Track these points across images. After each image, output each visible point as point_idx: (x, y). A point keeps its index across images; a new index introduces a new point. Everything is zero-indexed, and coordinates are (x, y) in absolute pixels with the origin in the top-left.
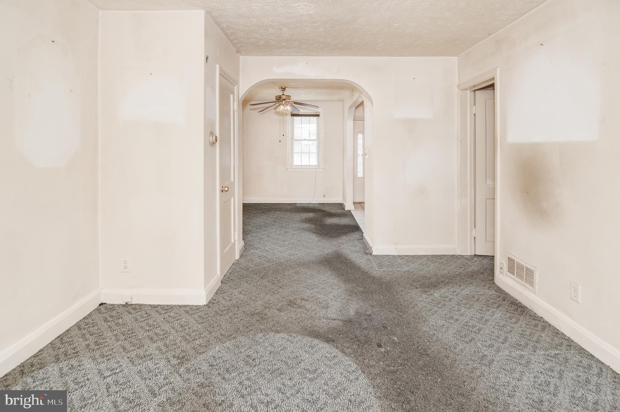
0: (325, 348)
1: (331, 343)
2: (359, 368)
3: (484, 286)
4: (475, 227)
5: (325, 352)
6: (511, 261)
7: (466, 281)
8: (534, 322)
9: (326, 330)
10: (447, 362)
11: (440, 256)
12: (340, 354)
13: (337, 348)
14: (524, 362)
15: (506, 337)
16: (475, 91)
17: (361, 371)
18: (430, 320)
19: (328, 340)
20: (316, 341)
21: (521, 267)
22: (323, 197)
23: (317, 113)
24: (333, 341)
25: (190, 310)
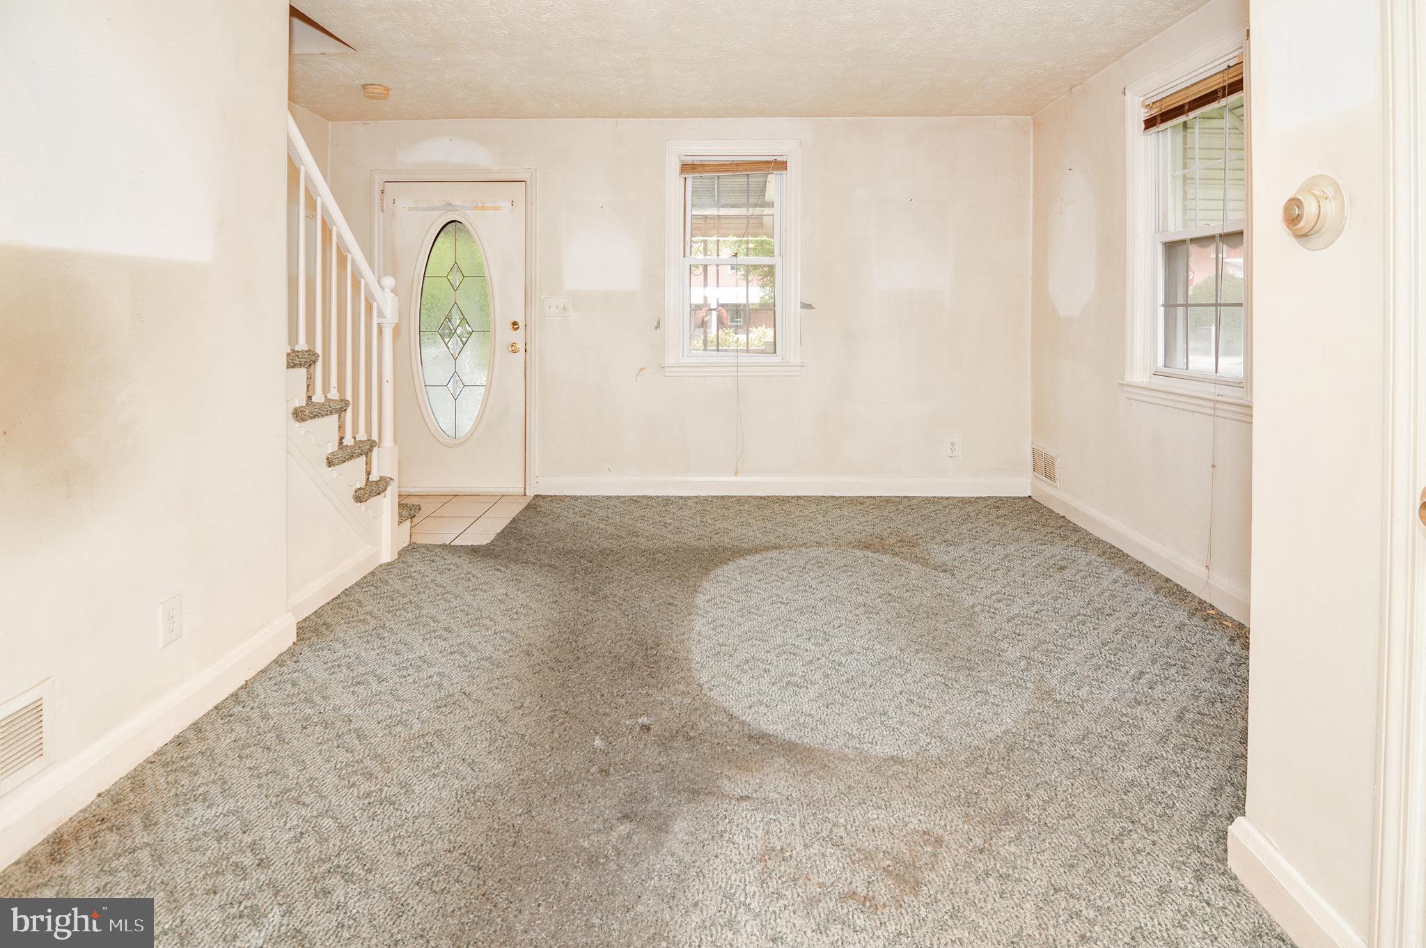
0: (771, 722)
1: (755, 732)
5: (769, 714)
9: (768, 765)
12: (737, 711)
13: (743, 723)
19: (761, 739)
20: (792, 736)
24: (750, 737)
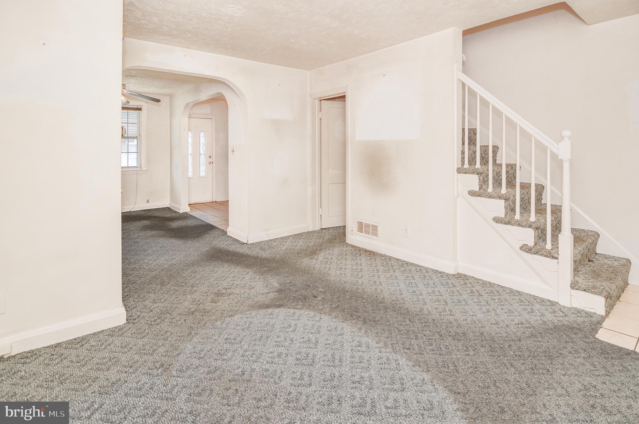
1: (282, 307)
2: (316, 313)
3: (343, 246)
4: (321, 207)
6: (360, 224)
7: (331, 246)
8: (383, 258)
9: (269, 301)
10: (360, 291)
11: (299, 234)
12: (296, 310)
14: (394, 278)
15: (377, 269)
16: (320, 100)
17: (319, 314)
18: (331, 273)
19: (279, 306)
20: (270, 310)
21: (367, 226)
22: (146, 202)
23: (139, 107)
24: (282, 305)
25: (112, 332)
